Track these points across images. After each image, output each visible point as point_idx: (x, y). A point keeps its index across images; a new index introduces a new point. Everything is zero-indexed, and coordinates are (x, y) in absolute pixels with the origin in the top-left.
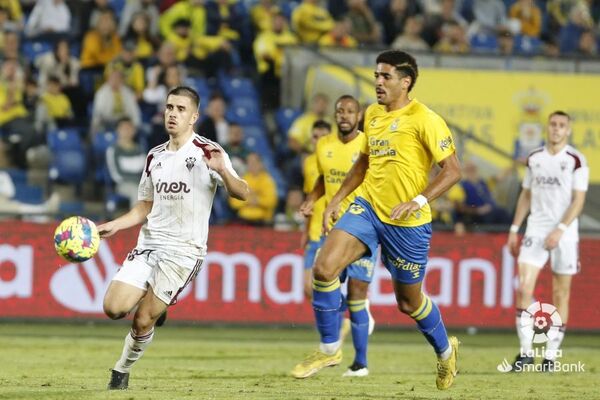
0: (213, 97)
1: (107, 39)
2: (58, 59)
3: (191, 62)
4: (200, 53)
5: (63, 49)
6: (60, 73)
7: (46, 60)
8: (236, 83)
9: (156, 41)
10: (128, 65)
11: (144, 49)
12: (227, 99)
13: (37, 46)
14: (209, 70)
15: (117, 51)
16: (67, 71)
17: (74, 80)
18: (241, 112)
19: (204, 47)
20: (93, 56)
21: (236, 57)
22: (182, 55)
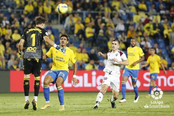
0: (155, 43)
1: (133, 32)
2: (122, 36)
3: (150, 36)
4: (152, 34)
5: (123, 34)
6: (123, 39)
7: (120, 37)
8: (160, 40)
9: (143, 32)
10: (137, 37)
11: (140, 34)
12: (158, 44)
13: (118, 34)
14: (154, 38)
15: (135, 34)
16: (124, 39)
17: (126, 41)
18: (161, 46)
19: (153, 33)
20: (130, 35)
21: (160, 35)
22: (148, 35)
